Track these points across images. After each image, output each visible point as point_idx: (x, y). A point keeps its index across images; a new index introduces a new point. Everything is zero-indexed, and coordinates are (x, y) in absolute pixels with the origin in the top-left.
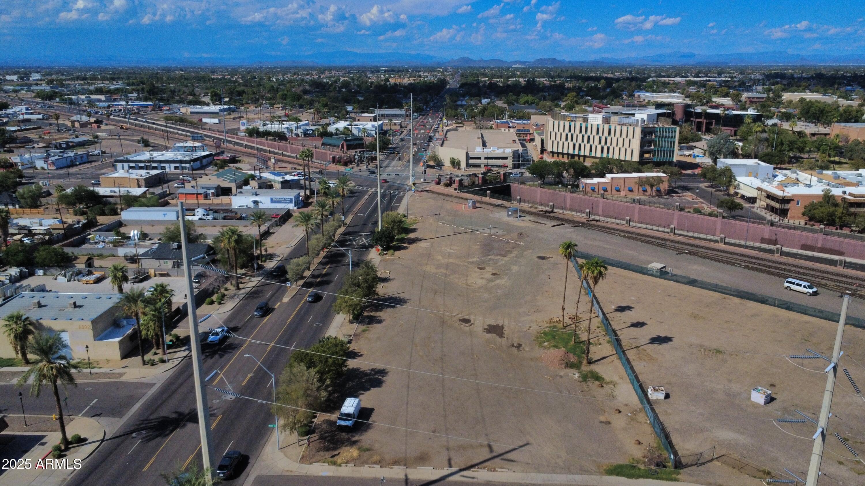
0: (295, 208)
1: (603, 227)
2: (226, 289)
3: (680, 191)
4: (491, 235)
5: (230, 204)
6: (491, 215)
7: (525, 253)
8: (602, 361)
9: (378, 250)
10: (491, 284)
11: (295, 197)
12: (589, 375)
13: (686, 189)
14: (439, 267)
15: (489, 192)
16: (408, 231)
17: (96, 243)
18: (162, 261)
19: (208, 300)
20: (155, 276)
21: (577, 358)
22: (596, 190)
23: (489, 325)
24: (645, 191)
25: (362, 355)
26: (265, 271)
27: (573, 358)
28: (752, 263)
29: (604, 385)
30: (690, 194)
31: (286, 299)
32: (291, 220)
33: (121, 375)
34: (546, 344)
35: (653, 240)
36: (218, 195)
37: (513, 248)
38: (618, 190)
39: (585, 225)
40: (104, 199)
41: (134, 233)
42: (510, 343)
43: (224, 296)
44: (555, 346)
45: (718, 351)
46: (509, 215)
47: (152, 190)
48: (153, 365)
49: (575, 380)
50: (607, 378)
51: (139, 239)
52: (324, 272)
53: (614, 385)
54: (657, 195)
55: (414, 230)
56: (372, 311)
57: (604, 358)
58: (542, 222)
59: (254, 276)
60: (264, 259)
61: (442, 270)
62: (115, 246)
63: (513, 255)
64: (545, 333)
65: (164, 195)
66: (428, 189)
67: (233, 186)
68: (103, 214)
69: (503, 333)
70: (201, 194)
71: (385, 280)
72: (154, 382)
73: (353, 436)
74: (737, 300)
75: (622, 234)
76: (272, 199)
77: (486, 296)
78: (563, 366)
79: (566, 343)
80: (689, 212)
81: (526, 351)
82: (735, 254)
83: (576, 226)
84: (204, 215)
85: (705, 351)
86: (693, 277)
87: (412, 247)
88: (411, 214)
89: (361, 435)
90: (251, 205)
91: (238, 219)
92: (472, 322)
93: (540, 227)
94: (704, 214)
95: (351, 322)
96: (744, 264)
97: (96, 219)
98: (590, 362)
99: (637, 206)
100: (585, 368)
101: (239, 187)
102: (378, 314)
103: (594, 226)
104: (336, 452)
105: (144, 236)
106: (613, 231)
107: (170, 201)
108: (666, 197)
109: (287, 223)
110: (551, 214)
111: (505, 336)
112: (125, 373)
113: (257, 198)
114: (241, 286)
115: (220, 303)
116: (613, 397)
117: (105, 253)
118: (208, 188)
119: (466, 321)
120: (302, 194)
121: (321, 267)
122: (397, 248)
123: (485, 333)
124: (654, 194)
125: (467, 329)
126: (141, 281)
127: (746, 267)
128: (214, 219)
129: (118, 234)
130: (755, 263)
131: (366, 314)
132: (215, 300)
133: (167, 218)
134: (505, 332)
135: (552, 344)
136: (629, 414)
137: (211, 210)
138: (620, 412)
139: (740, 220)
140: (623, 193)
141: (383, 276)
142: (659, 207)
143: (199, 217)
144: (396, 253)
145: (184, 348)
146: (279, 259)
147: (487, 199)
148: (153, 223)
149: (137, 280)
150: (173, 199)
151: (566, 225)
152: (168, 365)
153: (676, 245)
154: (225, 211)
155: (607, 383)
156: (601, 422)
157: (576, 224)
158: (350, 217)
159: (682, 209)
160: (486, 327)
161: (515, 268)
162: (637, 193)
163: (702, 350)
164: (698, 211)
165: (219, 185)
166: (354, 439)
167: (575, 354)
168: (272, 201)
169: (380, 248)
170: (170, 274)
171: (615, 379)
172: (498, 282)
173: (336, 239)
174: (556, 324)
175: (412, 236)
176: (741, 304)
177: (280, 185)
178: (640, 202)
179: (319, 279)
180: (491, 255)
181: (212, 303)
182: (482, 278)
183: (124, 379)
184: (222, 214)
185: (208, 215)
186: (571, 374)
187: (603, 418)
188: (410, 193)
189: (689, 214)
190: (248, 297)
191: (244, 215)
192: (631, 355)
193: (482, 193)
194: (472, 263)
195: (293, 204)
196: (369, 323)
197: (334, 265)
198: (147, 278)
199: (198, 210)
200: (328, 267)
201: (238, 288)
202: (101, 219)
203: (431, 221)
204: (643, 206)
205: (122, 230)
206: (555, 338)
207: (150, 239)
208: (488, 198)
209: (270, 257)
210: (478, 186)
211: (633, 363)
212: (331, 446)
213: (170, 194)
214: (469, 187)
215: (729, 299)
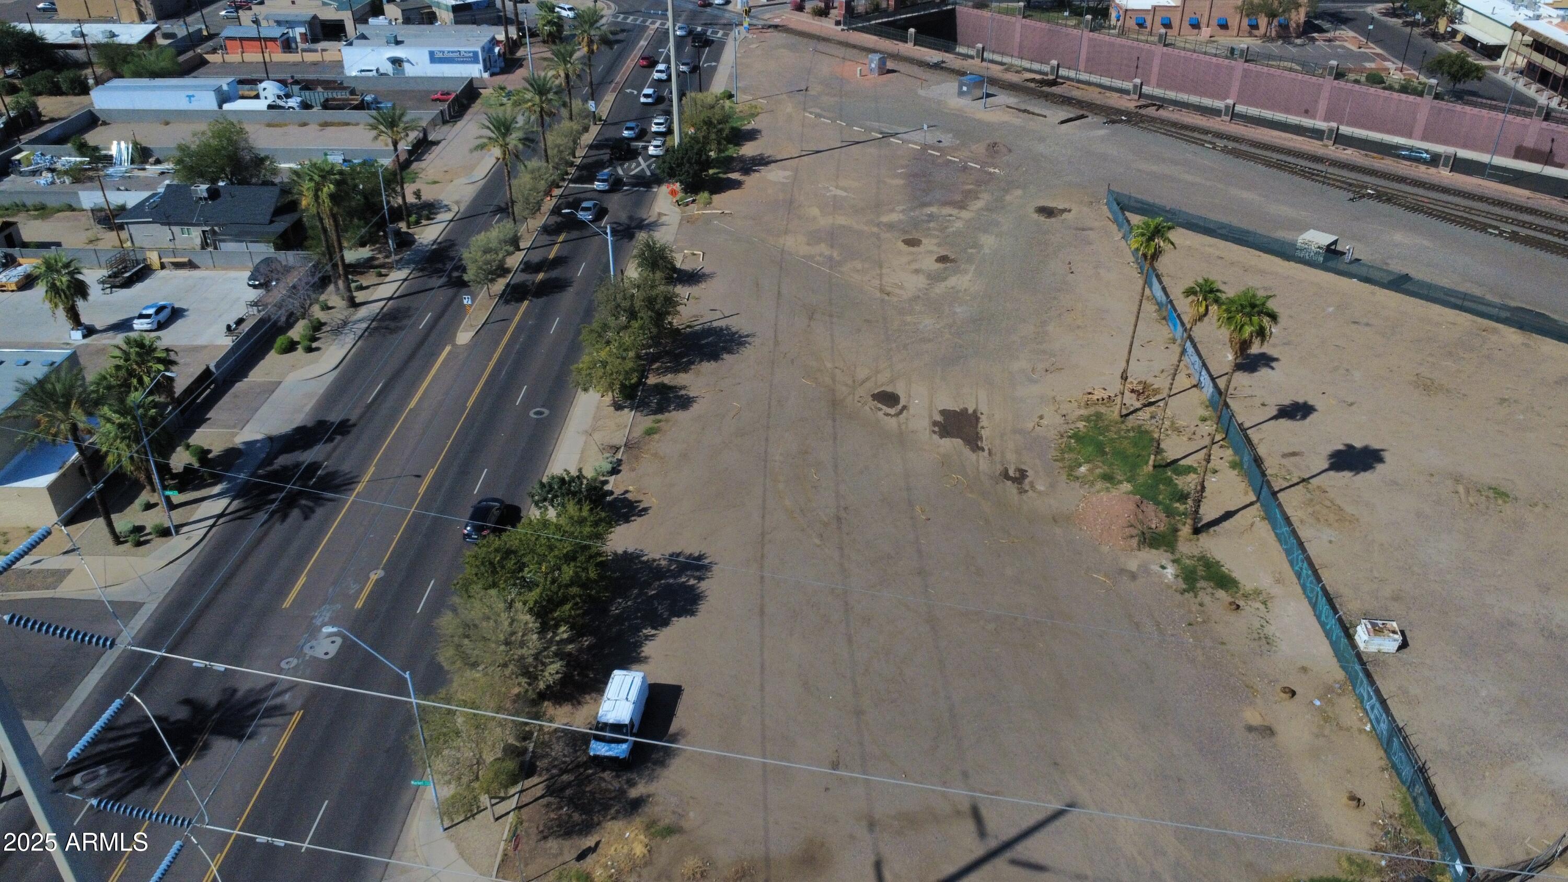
0: (486, 75)
1: (1175, 124)
2: (326, 308)
3: (1326, 25)
4: (925, 147)
5: (339, 64)
6: (922, 92)
7: (1008, 198)
8: (1226, 524)
9: (673, 193)
10: (940, 288)
11: (483, 49)
12: (1201, 571)
13: (1339, 19)
14: (815, 237)
15: (912, 30)
16: (740, 136)
17: (34, 173)
18: (176, 229)
19: (280, 341)
20: (163, 266)
21: (1163, 515)
22: (1148, 24)
23: (943, 412)
24: (1254, 27)
25: (645, 510)
26: (417, 252)
27: (1156, 520)
28: (1523, 224)
29: (1241, 603)
30: (1351, 34)
31: (464, 337)
32: (476, 106)
33: (60, 575)
34: (1083, 469)
35: (1290, 159)
36: (315, 40)
37: (979, 183)
38: (1196, 26)
39: (1134, 119)
40: (61, 52)
41: (119, 149)
42: (999, 468)
43: (318, 326)
44: (1108, 478)
45: (1500, 494)
46: (961, 93)
47: (167, 27)
48: (139, 544)
49: (1169, 587)
50: (1247, 583)
51: (132, 162)
52: (551, 256)
53: (1264, 603)
54: (1279, 36)
55: (752, 135)
56: (667, 370)
57: (1228, 515)
58: (1037, 111)
59: (390, 267)
60: (413, 218)
61: (823, 248)
62: (77, 180)
63: (979, 204)
64: (1076, 436)
65: (196, 39)
66: (777, 21)
67: (347, 17)
68: (56, 91)
69: (978, 437)
70: (274, 40)
71: (692, 278)
72: (138, 598)
73: (632, 784)
74: (1512, 335)
75: (1220, 143)
76: (432, 54)
77: (928, 323)
78: (1134, 542)
79: (1132, 465)
80: (1357, 82)
81: (1040, 493)
82: (1481, 198)
83: (1113, 122)
84: (279, 97)
85: (1468, 492)
86: (1398, 267)
87: (750, 181)
88: (745, 91)
89: (651, 779)
90: (388, 68)
91: (356, 108)
92: (903, 402)
93: (1034, 124)
94: (1390, 88)
95: (618, 407)
96: (1508, 228)
97: (34, 106)
98: (1197, 531)
99: (1240, 65)
100: (1187, 547)
101: (361, 19)
102: (681, 379)
103: (1153, 120)
104: (590, 842)
105: (142, 155)
106: (1196, 135)
107: (207, 57)
108: (1298, 41)
109: (467, 117)
110: (1054, 89)
111: (984, 444)
112: (69, 571)
113: (398, 52)
114: (360, 296)
115: (310, 350)
116: (1268, 640)
117: (51, 202)
118: (291, 24)
119: (888, 399)
120: (501, 37)
121: (545, 239)
122: (719, 186)
123: (936, 437)
124: (1274, 34)
125: (893, 422)
126: (128, 283)
127: (1514, 237)
128: (306, 106)
129: (82, 148)
130: (1529, 225)
131: (652, 380)
132: (296, 338)
133: (195, 106)
134: (984, 433)
135: (1098, 471)
136: (1318, 703)
137: (296, 82)
138: (1293, 693)
139: (1475, 105)
140: (1206, 32)
141: (687, 267)
142: (1291, 70)
143: (269, 102)
144: (716, 198)
145: (217, 489)
146: (448, 216)
147: (908, 48)
148: (166, 118)
149: (118, 281)
150: (214, 51)
151: (1091, 119)
152: (179, 544)
153: (1345, 173)
154: (329, 85)
155: (1246, 596)
156: (1250, 729)
157: (1112, 116)
158: (609, 99)
159: (1339, 75)
160: (939, 418)
161: (988, 241)
162: (1235, 33)
163: (1461, 489)
164: (1376, 79)
165: (315, 17)
166: (634, 793)
167: (1157, 503)
168: (433, 58)
169: (677, 186)
170: (196, 261)
171: (1265, 582)
172: (952, 281)
173: (578, 161)
174: (1103, 409)
175: (748, 150)
176: (1526, 345)
177: (451, 15)
178: (1248, 56)
179: (541, 276)
180: (929, 204)
181: (291, 347)
182: (917, 271)
183: (67, 590)
184: (320, 95)
185: (288, 96)
186: (1155, 568)
187: (1252, 717)
188: (739, 33)
189: (1357, 87)
190: (376, 329)
191: (368, 98)
192: (1292, 501)
193: (896, 30)
194: (890, 226)
195: (480, 66)
196: (661, 409)
197: (575, 234)
198: (144, 273)
199: (263, 85)
200: (561, 239)
201: (354, 304)
202: (48, 105)
203: (789, 108)
204: (1251, 66)
205: (92, 138)
206: (1104, 453)
207: (158, 162)
208: (910, 45)
209: (428, 210)
210: (885, 13)
211: (1303, 533)
212: (576, 817)
213: (211, 37)
214: (866, 16)
215: (1495, 331)
